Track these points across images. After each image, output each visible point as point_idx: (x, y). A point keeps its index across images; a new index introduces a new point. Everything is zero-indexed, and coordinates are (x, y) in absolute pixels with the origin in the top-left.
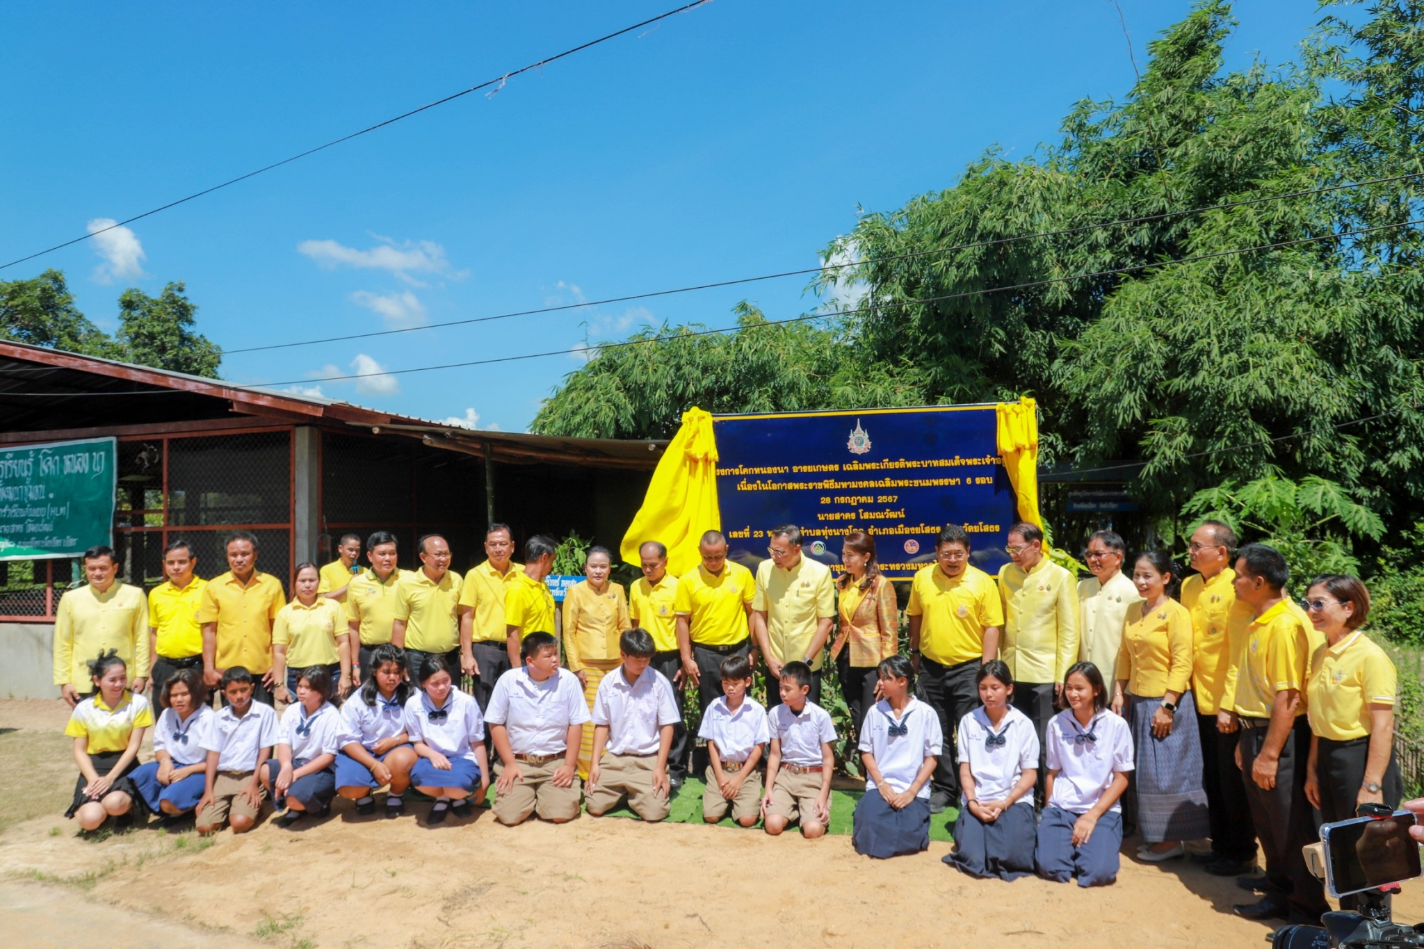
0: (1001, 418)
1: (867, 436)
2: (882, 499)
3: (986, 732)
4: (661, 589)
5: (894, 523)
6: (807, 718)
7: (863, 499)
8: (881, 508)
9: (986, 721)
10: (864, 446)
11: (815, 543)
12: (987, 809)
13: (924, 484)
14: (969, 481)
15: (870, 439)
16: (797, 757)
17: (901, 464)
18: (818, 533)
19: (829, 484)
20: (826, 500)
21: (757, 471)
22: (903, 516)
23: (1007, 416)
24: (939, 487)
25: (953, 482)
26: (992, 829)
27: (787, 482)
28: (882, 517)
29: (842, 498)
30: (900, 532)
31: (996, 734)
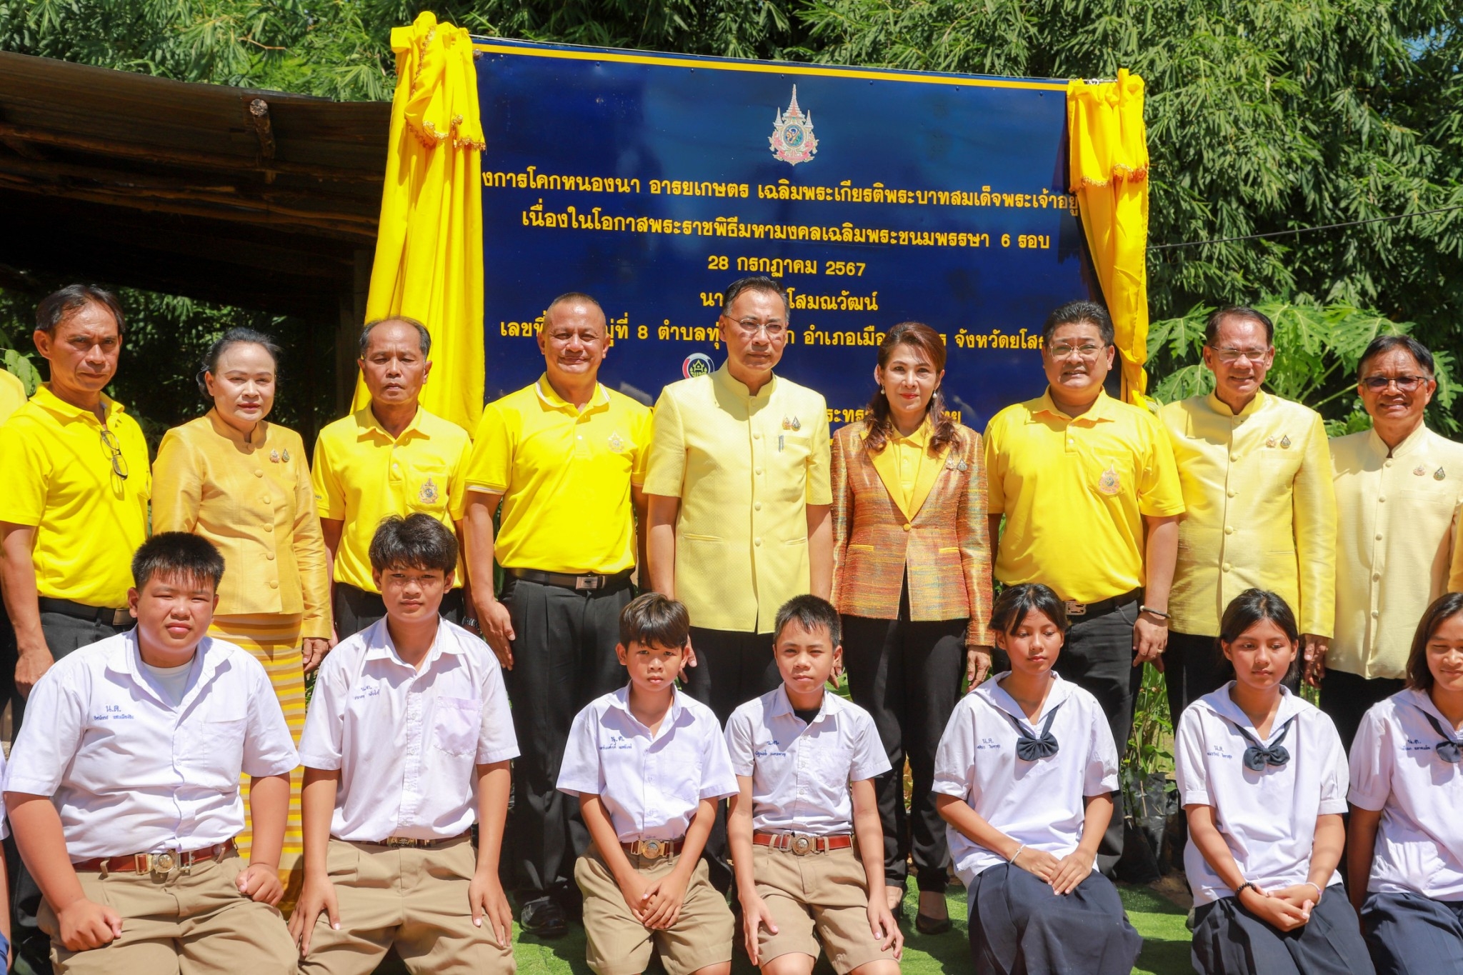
0: (1079, 113)
1: (810, 125)
2: (836, 268)
3: (1240, 739)
4: (415, 442)
5: (854, 321)
6: (830, 724)
7: (797, 266)
8: (831, 286)
9: (1241, 719)
10: (802, 147)
11: (692, 357)
12: (1287, 904)
13: (919, 242)
14: (1005, 240)
15: (816, 132)
16: (800, 814)
17: (875, 194)
18: (700, 334)
19: (726, 227)
20: (719, 263)
21: (569, 183)
22: (875, 307)
23: (1092, 107)
24: (946, 249)
25: (975, 241)
26: (1299, 945)
27: (638, 215)
28: (834, 306)
29: (753, 260)
30: (867, 342)
31: (1266, 744)
